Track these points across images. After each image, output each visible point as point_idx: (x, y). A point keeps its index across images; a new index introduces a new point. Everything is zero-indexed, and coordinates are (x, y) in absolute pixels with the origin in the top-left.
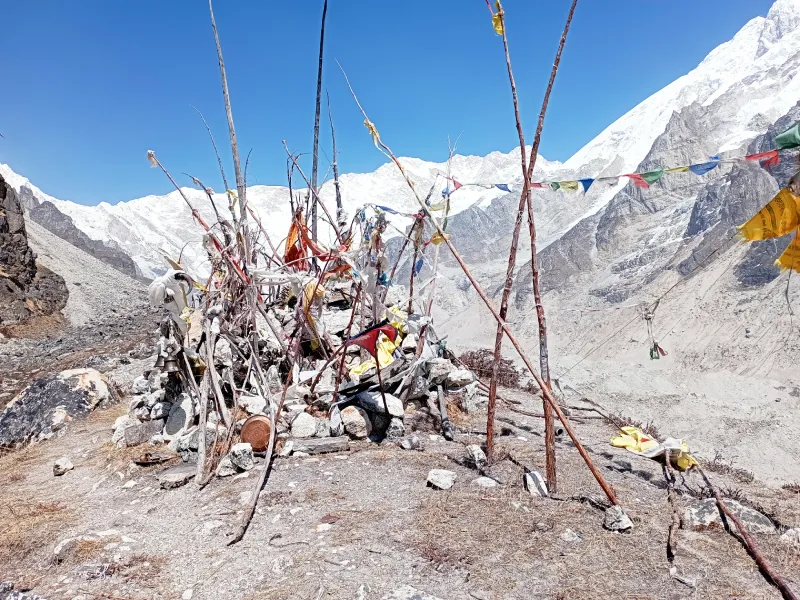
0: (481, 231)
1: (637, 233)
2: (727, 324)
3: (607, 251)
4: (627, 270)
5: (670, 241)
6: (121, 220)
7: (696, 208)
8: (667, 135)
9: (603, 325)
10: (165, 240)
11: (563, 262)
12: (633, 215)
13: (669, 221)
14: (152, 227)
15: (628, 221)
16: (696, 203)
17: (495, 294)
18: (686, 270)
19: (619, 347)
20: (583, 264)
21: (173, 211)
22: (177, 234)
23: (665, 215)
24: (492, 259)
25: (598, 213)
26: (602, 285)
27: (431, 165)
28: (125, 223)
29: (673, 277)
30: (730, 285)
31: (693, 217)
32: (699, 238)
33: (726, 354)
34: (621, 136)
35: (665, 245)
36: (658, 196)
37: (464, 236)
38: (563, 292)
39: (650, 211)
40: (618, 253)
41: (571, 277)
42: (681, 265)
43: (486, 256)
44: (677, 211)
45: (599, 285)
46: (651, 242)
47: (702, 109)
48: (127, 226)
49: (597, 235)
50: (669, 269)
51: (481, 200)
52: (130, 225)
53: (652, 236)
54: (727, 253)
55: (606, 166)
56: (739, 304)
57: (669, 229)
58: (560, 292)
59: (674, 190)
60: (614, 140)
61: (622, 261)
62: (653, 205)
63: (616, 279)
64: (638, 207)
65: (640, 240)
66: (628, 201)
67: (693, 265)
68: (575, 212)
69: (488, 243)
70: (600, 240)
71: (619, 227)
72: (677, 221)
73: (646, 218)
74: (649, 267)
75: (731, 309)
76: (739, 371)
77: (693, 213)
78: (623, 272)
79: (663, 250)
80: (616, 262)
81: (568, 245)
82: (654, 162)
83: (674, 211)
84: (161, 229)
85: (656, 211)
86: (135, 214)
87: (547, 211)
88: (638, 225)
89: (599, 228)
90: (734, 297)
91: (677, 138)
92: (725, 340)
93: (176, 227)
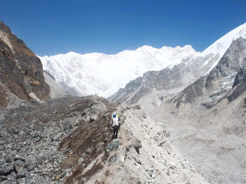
0: (169, 77)
1: (219, 83)
2: (239, 119)
3: (208, 89)
4: (214, 97)
5: (228, 87)
6: (51, 63)
7: (237, 76)
8: (231, 48)
9: (203, 117)
10: (64, 71)
11: (193, 92)
12: (218, 77)
13: (229, 80)
14: (60, 66)
15: (216, 78)
16: (237, 75)
17: (171, 102)
18: (231, 99)
19: (207, 125)
20: (200, 94)
21: (67, 60)
22: (67, 69)
23: (228, 78)
24: (172, 89)
25: (207, 75)
26: (205, 102)
27: (155, 49)
28: (52, 64)
29: (226, 101)
30: (242, 105)
31: (236, 80)
32: (236, 87)
33: (237, 129)
34: (220, 45)
35: (226, 89)
36: (226, 70)
37: (163, 78)
38: (193, 103)
39: (223, 76)
40: (212, 90)
41: (195, 98)
42: (229, 97)
43: (170, 87)
44: (231, 77)
45: (205, 101)
46: (223, 87)
47: (243, 39)
48: (52, 65)
49: (206, 83)
50: (225, 98)
51: (170, 65)
52: (53, 64)
53: (222, 85)
54: (243, 94)
55: (214, 57)
56: (244, 112)
57: (228, 83)
58: (191, 103)
59: (232, 69)
60: (218, 46)
61: (212, 93)
62: (225, 74)
63: (210, 100)
64: (220, 74)
65: (219, 86)
66: (217, 71)
67: (232, 97)
68: (202, 73)
69: (171, 82)
70: (207, 85)
71: (213, 81)
72: (231, 80)
73: (222, 78)
74: (221, 96)
75: (241, 114)
76: (240, 135)
77: (236, 78)
78: (212, 98)
79: (225, 91)
80: (211, 94)
81: (196, 86)
82: (226, 57)
83: (230, 76)
84: (63, 67)
85: (225, 76)
86: (55, 60)
87: (192, 71)
88: (219, 81)
89: (207, 80)
90: (243, 110)
91: (234, 50)
92: (238, 125)
93: (67, 66)
